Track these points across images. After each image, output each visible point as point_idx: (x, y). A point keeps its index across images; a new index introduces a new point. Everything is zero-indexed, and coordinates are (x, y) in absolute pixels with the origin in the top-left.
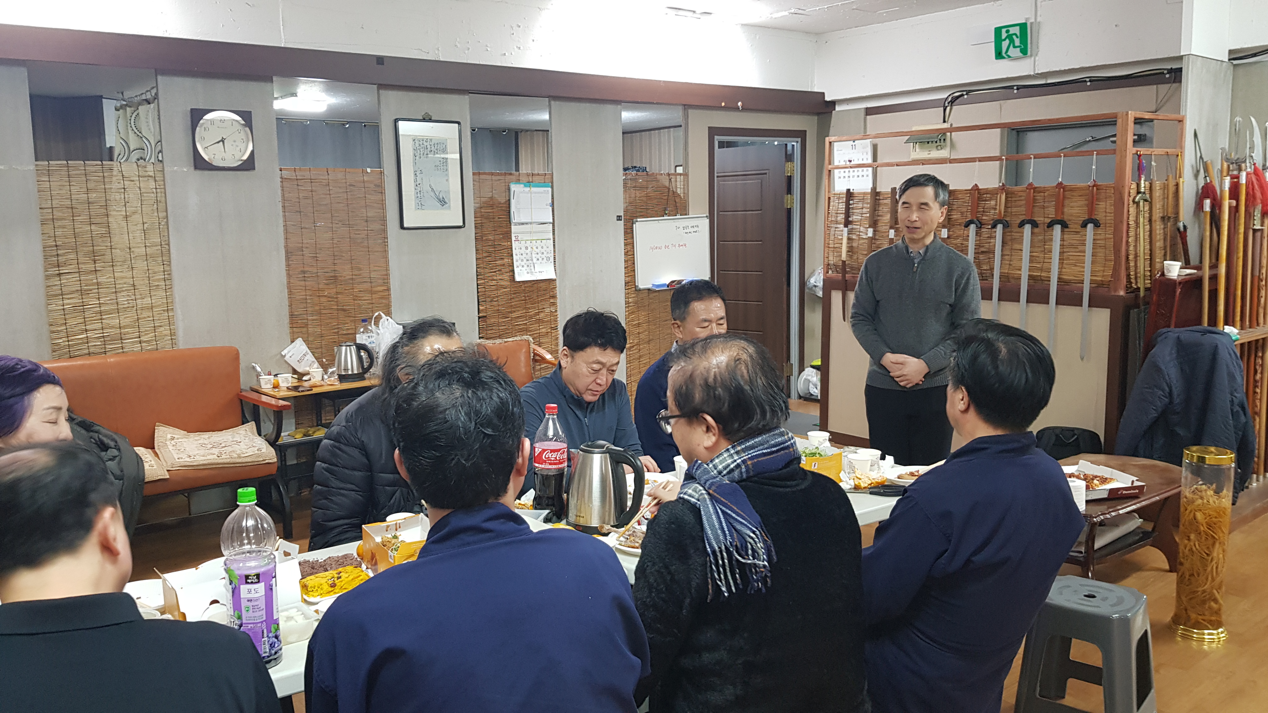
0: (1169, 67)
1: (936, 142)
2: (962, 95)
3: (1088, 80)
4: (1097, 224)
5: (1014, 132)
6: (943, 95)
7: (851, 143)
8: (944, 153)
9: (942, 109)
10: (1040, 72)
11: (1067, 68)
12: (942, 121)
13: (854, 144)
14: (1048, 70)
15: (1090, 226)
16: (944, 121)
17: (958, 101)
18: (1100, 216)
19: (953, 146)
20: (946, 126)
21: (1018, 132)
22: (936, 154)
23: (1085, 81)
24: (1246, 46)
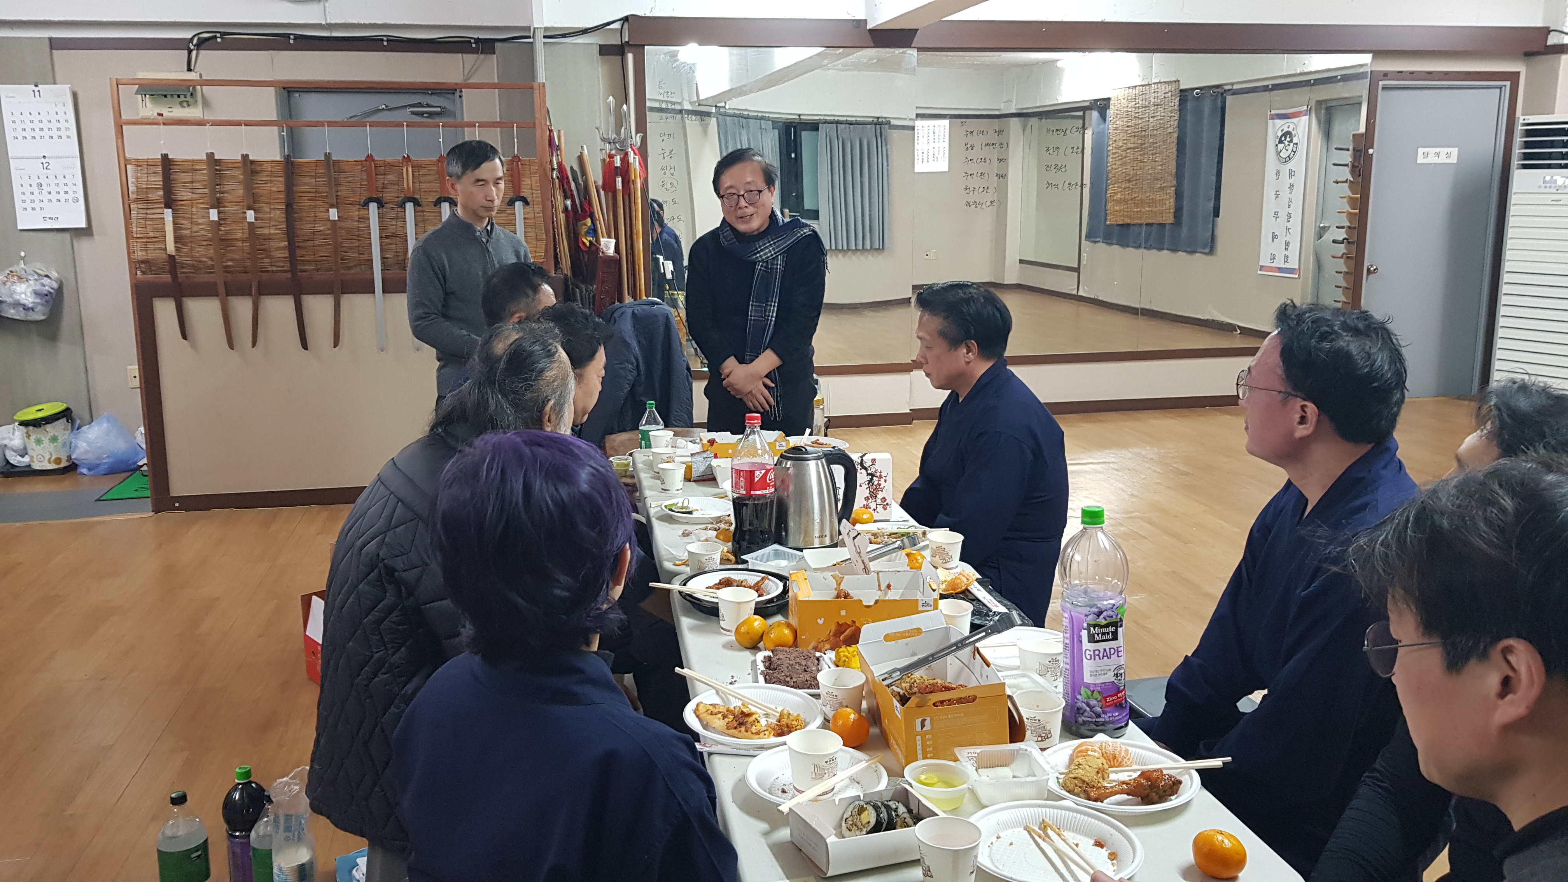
0: (476, 37)
1: (179, 96)
2: (215, 37)
3: (385, 38)
4: (526, 202)
5: (286, 93)
6: (187, 34)
7: (33, 87)
8: (194, 112)
9: (186, 52)
10: (333, 22)
11: (367, 22)
12: (185, 68)
13: (36, 89)
14: (343, 21)
15: (518, 205)
16: (189, 70)
17: (207, 43)
18: (526, 193)
19: (206, 104)
20: (192, 76)
21: (288, 91)
22: (179, 112)
23: (383, 40)
24: (556, 26)
